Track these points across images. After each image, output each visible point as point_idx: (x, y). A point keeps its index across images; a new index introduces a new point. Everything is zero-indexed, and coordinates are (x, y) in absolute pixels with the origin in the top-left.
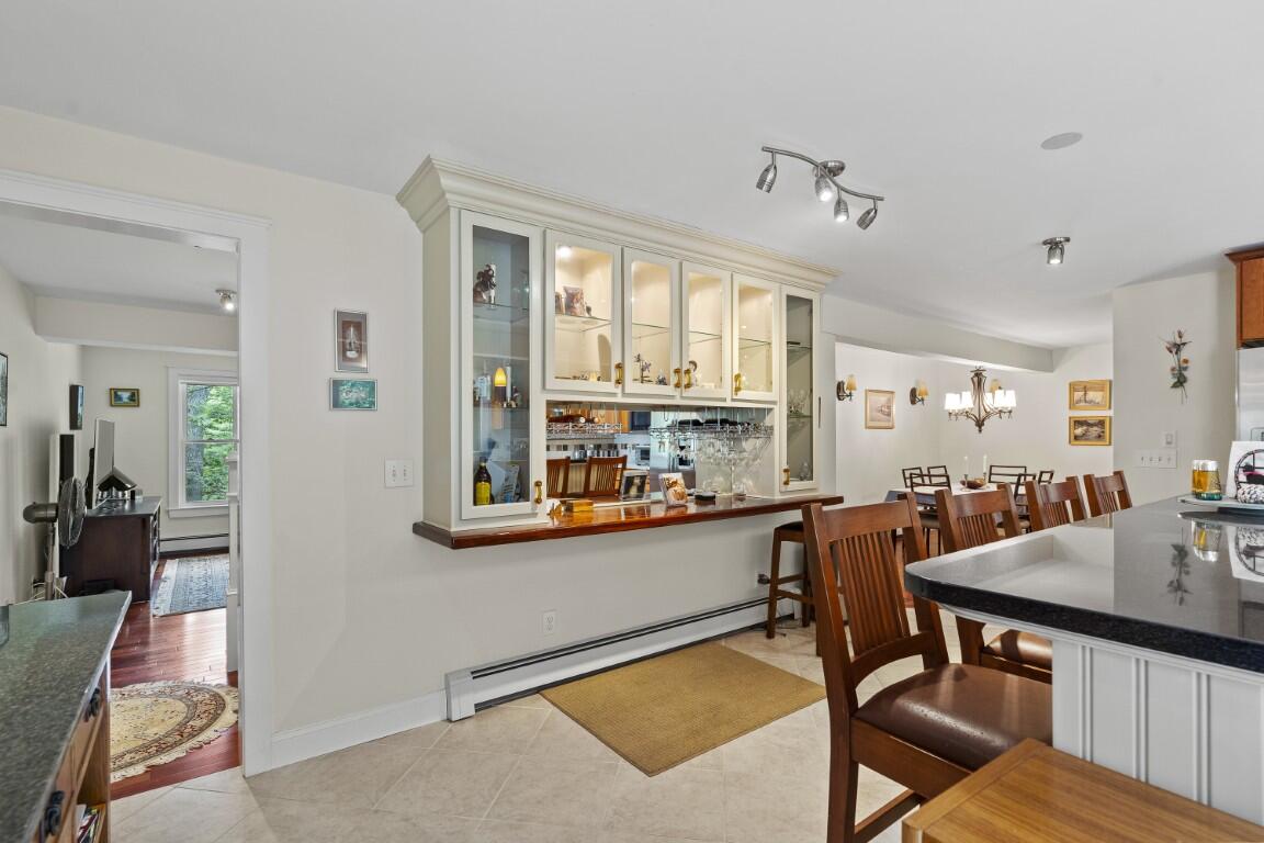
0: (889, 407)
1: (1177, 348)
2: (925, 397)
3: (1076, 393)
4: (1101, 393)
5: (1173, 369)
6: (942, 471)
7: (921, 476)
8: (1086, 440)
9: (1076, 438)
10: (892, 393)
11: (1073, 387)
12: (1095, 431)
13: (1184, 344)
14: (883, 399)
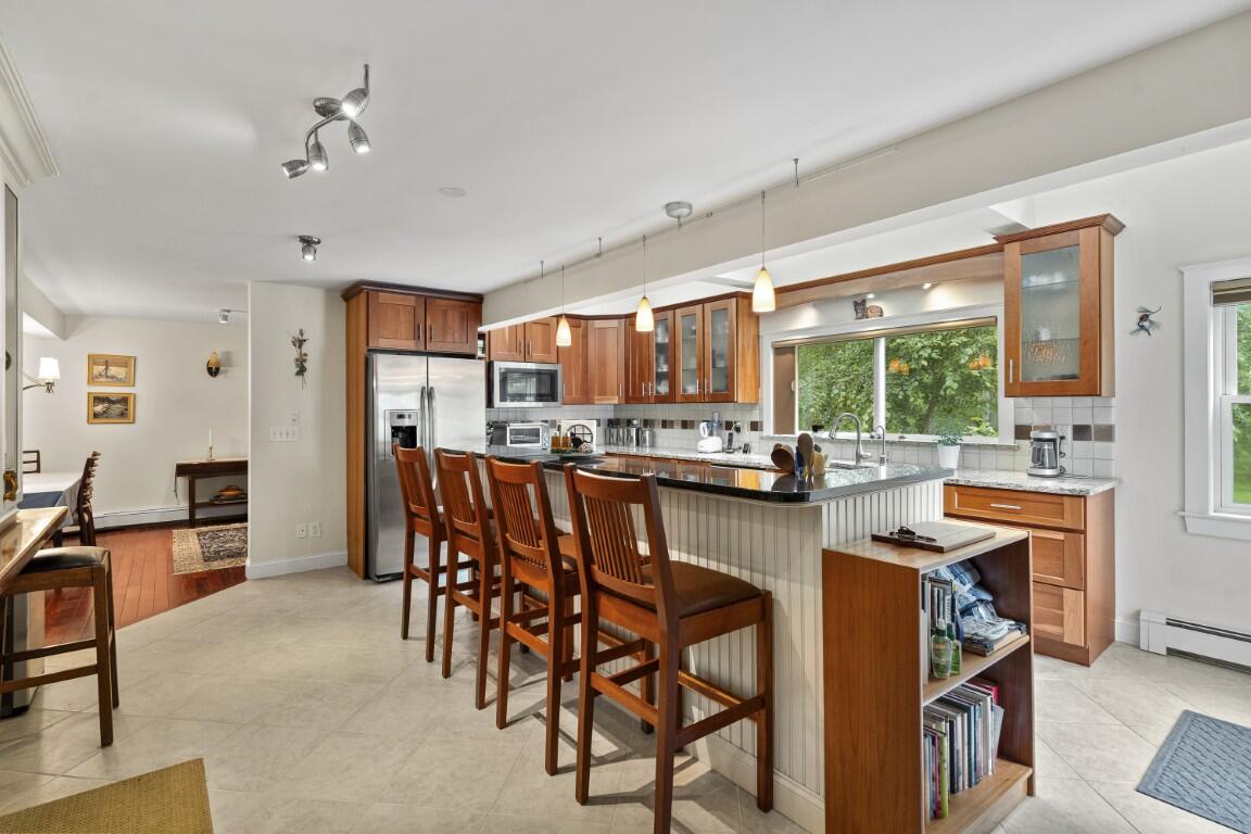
1: (300, 343)
3: (95, 367)
4: (125, 369)
5: (297, 360)
8: (108, 418)
9: (96, 415)
11: (93, 360)
12: (117, 408)
13: (305, 341)
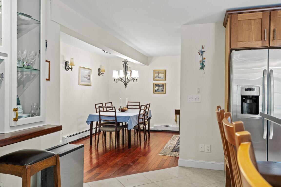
0: (89, 76)
1: (202, 53)
2: (104, 73)
3: (155, 74)
4: (163, 74)
5: (201, 62)
6: (110, 105)
7: (103, 107)
8: (158, 92)
9: (155, 91)
10: (91, 69)
11: (155, 72)
12: (161, 88)
13: (204, 51)
14: (87, 72)
